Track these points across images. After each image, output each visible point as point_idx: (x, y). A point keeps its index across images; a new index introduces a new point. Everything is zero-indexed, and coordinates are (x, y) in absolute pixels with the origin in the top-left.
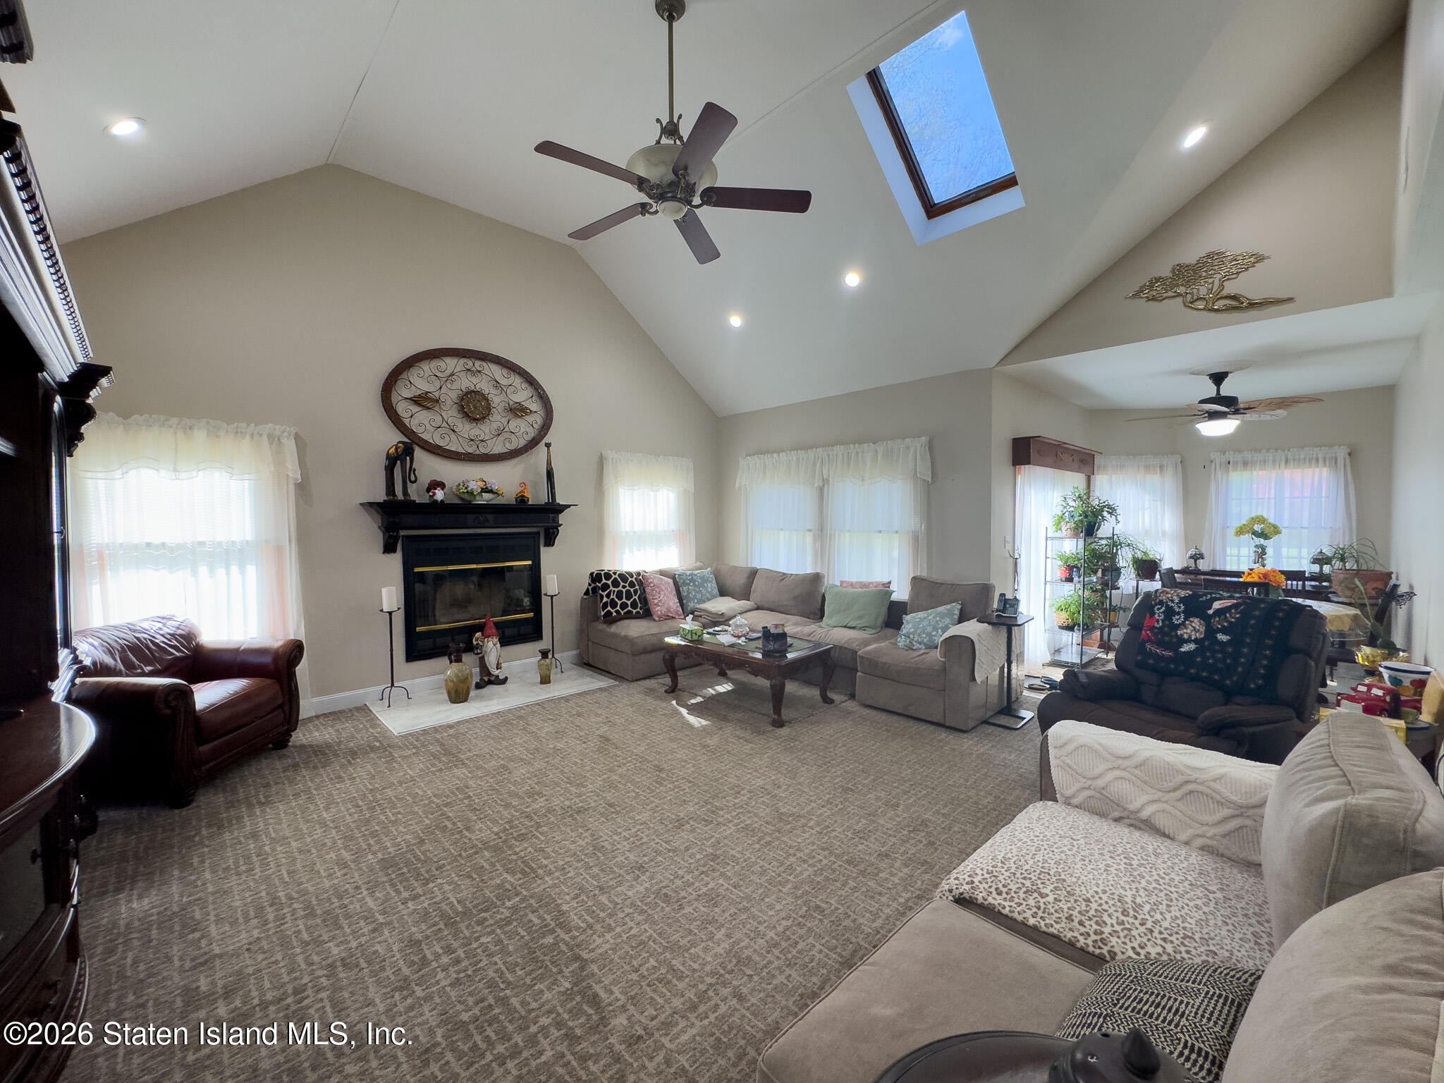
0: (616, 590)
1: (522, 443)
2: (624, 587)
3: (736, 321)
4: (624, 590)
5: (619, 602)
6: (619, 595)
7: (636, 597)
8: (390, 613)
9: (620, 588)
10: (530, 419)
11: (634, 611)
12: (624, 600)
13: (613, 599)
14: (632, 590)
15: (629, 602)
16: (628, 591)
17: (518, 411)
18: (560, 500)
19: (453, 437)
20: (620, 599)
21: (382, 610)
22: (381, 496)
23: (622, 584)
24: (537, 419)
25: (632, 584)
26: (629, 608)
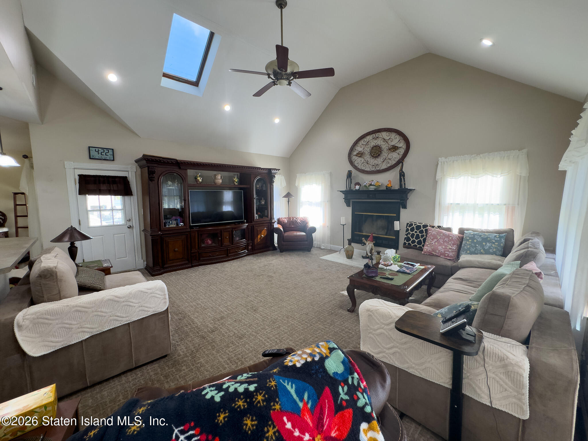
0: (411, 233)
2: (416, 232)
4: (416, 234)
5: (412, 239)
6: (413, 236)
7: (422, 239)
9: (414, 232)
10: (398, 151)
11: (418, 246)
12: (414, 239)
13: (409, 237)
14: (420, 235)
15: (416, 241)
16: (418, 235)
17: (394, 148)
20: (412, 237)
21: (341, 224)
22: (344, 189)
23: (415, 230)
24: (402, 151)
25: (421, 232)
26: (416, 244)
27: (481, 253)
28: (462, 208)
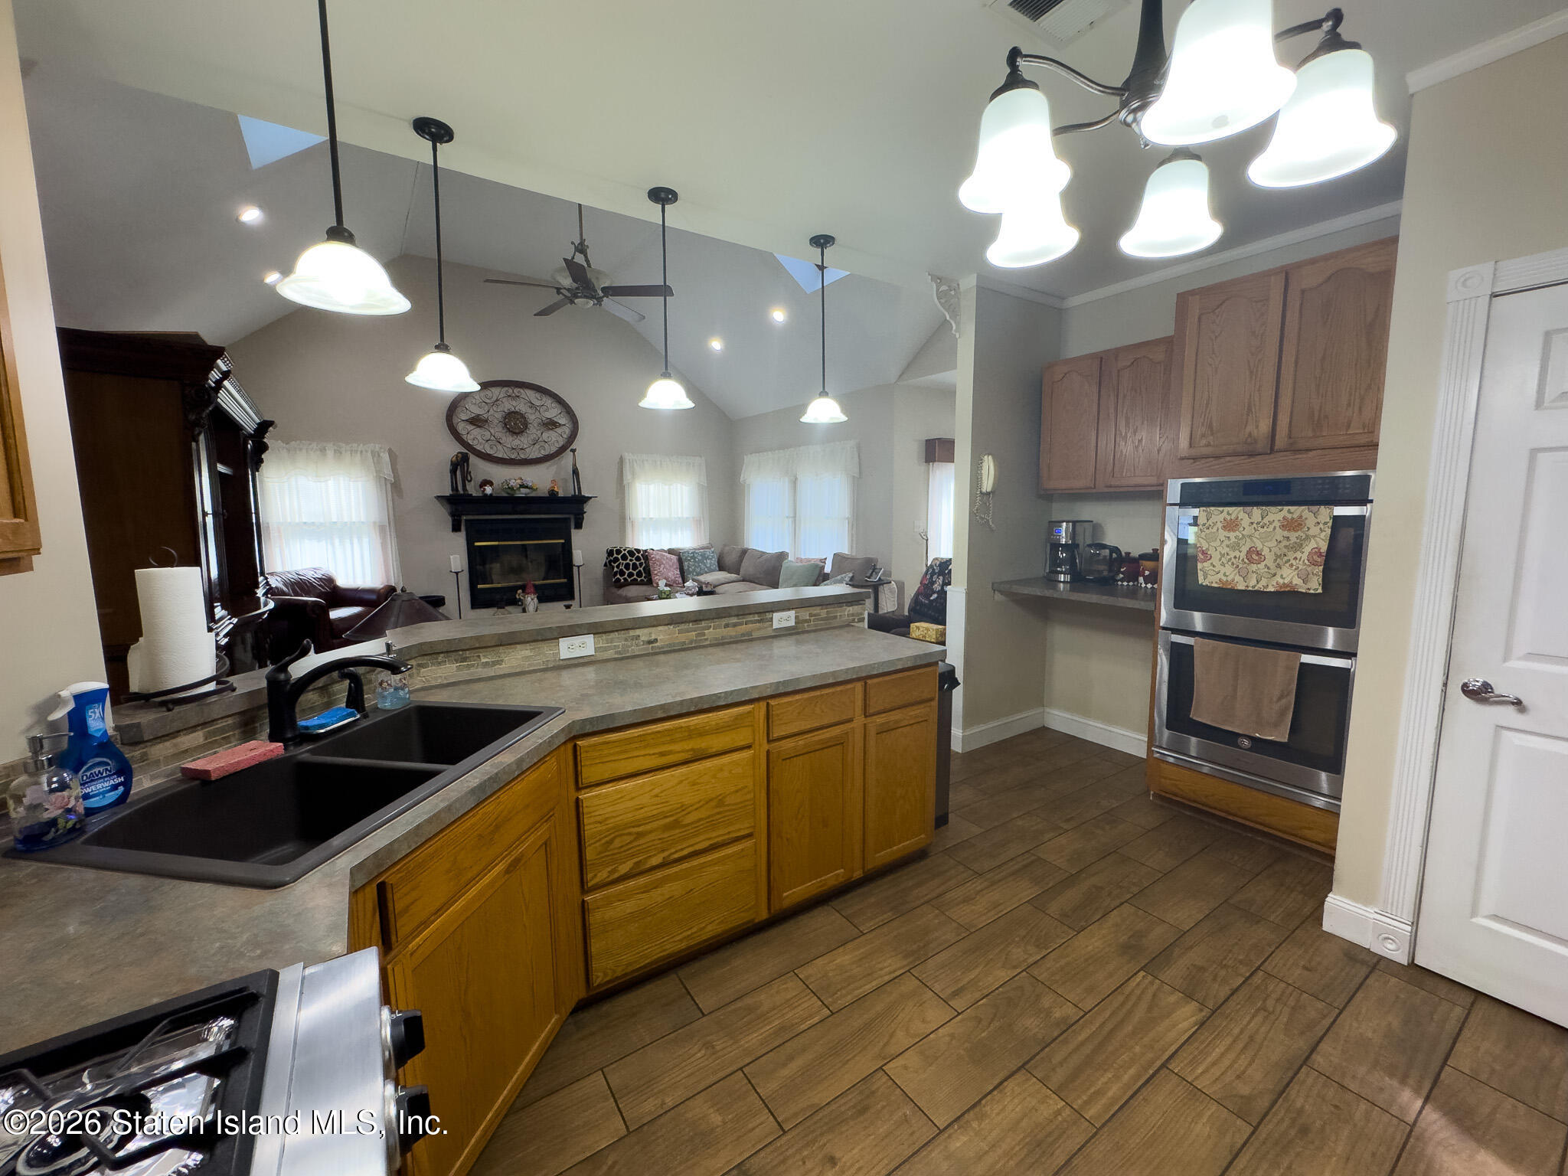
0: (625, 562)
1: (554, 449)
2: (631, 560)
3: (716, 345)
4: (631, 563)
5: (627, 572)
6: (627, 566)
7: (641, 569)
8: (457, 573)
9: (628, 561)
10: (559, 430)
11: (639, 579)
12: (631, 570)
13: (622, 569)
14: (638, 563)
15: (635, 573)
16: (634, 564)
17: (551, 425)
18: (585, 493)
19: (500, 447)
20: (628, 569)
21: (451, 571)
22: (448, 492)
23: (629, 558)
24: (566, 431)
25: (638, 559)
26: (635, 577)
27: (706, 573)
28: (656, 524)
